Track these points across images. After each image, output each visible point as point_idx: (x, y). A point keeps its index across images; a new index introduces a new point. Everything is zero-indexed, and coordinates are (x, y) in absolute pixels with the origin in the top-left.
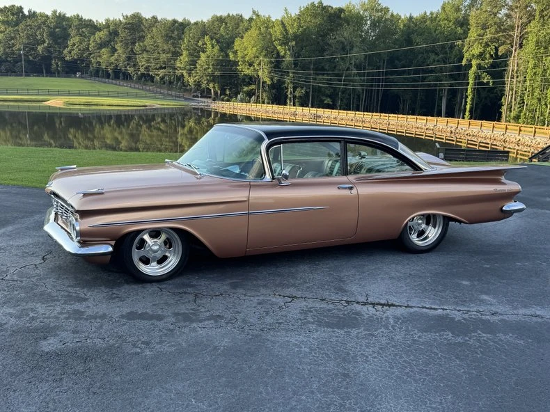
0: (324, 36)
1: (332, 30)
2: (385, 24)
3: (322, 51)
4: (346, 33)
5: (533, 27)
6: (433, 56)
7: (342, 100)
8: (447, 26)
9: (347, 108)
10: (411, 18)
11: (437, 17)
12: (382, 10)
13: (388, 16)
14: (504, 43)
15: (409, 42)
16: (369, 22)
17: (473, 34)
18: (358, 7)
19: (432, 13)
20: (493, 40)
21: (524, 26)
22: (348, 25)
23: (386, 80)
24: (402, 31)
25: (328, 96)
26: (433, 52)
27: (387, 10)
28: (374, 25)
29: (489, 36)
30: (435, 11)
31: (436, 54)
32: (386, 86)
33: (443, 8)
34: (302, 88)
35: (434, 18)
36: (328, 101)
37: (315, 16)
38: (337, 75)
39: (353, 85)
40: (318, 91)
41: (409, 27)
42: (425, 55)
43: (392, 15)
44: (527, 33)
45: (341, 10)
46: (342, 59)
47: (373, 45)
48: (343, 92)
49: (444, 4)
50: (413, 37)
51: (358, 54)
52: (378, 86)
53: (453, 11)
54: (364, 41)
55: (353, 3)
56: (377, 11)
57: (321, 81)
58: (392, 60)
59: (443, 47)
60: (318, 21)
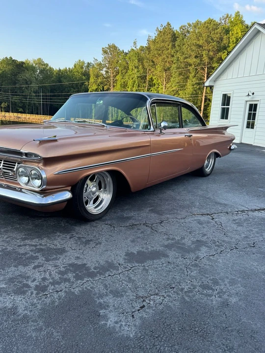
0: (16, 75)
1: (19, 73)
2: (46, 72)
3: (15, 83)
4: (27, 75)
5: (119, 77)
6: (72, 90)
7: (28, 110)
8: (78, 75)
9: (32, 113)
10: (60, 70)
11: (72, 71)
12: (44, 65)
13: (48, 68)
14: (106, 85)
15: (60, 81)
16: (38, 71)
17: (92, 80)
18: (32, 62)
19: (69, 69)
20: (101, 83)
21: (115, 76)
22: (28, 71)
23: (51, 99)
24: (56, 76)
25: (20, 107)
26: (72, 87)
27: (47, 65)
28: (41, 72)
29: (99, 80)
30: (71, 68)
31: (74, 89)
32: (51, 102)
33: (75, 66)
34: (5, 103)
35: (71, 71)
36: (21, 110)
37: (8, 64)
38: (25, 96)
39: (34, 101)
40: (14, 104)
41: (59, 74)
42: (69, 89)
43: (50, 67)
44: (116, 80)
45: (23, 63)
46: (26, 88)
47: (41, 82)
48: (29, 106)
49: (75, 64)
50: (62, 79)
51: (34, 86)
52: (47, 102)
53: (79, 68)
54: (36, 79)
55: (29, 60)
56: (42, 65)
57: (16, 99)
58: (53, 90)
59: (77, 85)
60: (10, 67)
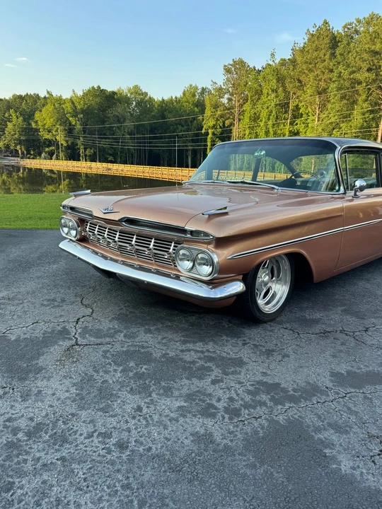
0: (104, 111)
1: (109, 107)
2: (145, 103)
3: (103, 122)
4: (119, 110)
5: (247, 107)
6: (180, 128)
7: (121, 158)
8: (188, 107)
9: (125, 162)
10: (163, 100)
11: (180, 100)
12: (142, 94)
13: (147, 98)
14: (229, 118)
15: (163, 117)
16: (134, 103)
17: (208, 112)
18: (126, 91)
19: (176, 98)
20: (221, 116)
21: (241, 106)
22: (120, 103)
23: (150, 143)
24: (158, 109)
25: (110, 155)
26: (180, 124)
27: (146, 94)
28: (139, 104)
29: (219, 113)
30: (178, 96)
31: (182, 126)
32: (150, 146)
33: (184, 94)
34: (91, 149)
35: (178, 101)
36: (111, 158)
37: (95, 96)
38: (116, 139)
39: (128, 146)
40: (102, 150)
41: (162, 107)
42: (175, 126)
43: (150, 97)
44: (243, 111)
45: (114, 93)
46: (118, 127)
47: (138, 119)
48: (121, 152)
49: (184, 91)
50: (166, 113)
51: (129, 124)
52: (145, 146)
53: (190, 96)
54: (132, 115)
55: (122, 88)
56: (139, 94)
57: (104, 143)
58: (153, 129)
59: (186, 120)
60: (98, 100)
